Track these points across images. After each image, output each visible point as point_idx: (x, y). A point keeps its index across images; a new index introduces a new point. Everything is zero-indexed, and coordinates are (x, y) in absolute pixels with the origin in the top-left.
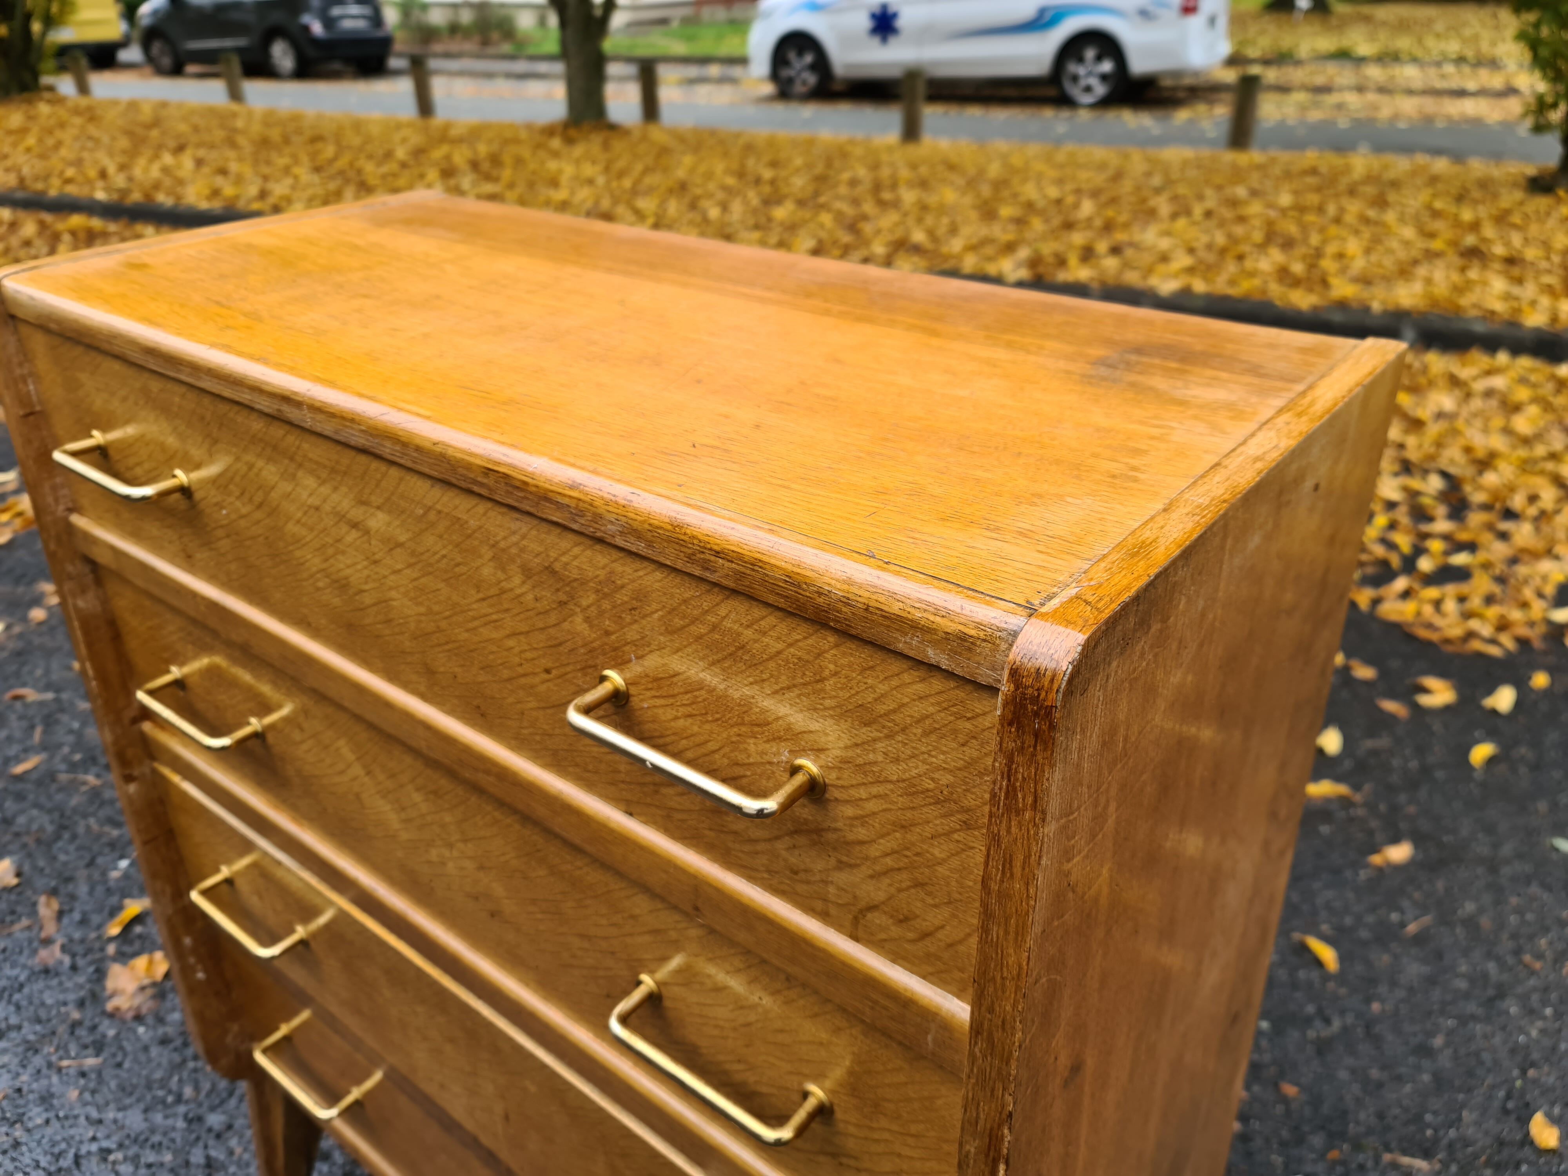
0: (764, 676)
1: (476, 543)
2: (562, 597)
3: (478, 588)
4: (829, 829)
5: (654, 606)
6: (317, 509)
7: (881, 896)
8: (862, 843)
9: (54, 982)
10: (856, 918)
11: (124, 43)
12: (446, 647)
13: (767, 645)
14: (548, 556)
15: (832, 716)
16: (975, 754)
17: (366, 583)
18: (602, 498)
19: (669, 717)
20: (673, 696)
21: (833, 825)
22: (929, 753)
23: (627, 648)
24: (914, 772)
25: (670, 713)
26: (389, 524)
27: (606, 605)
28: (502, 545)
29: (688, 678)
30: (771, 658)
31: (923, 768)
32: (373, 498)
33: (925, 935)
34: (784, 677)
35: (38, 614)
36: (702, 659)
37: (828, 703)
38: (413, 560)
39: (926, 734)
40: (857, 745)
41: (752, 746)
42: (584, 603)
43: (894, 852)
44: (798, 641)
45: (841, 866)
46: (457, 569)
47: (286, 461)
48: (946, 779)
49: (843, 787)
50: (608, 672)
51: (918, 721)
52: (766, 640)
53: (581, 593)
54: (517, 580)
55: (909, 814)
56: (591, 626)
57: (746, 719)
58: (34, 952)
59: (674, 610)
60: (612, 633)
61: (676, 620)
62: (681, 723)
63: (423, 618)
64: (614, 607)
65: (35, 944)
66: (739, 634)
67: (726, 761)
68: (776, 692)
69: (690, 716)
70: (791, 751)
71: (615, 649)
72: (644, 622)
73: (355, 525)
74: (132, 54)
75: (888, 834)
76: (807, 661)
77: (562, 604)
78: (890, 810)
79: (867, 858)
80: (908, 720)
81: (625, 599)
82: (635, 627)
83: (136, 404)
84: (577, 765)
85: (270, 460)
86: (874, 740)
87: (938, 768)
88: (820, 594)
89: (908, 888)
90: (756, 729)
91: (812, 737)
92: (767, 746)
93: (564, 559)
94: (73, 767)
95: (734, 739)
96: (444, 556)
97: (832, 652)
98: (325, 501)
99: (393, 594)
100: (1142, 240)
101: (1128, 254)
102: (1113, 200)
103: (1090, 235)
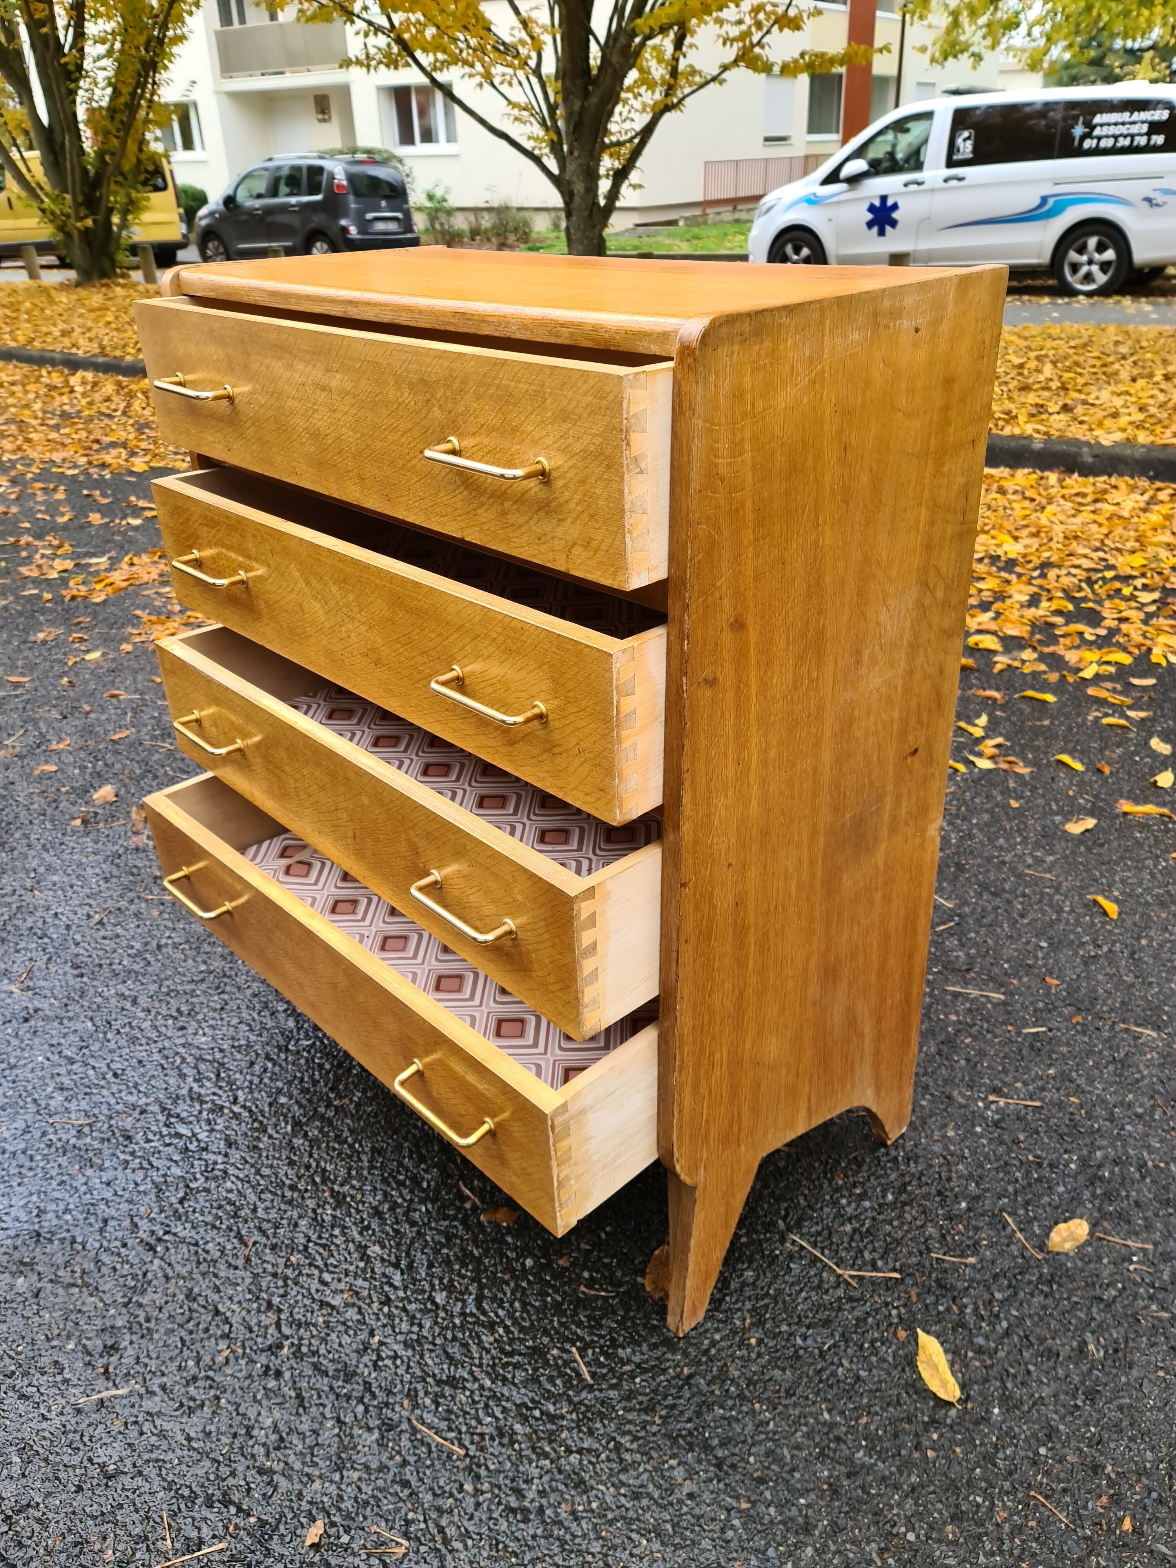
3: (387, 407)
5: (471, 384)
7: (577, 534)
10: (567, 556)
11: (183, 245)
12: (370, 458)
14: (421, 371)
15: (550, 423)
17: (329, 428)
27: (449, 393)
28: (399, 372)
33: (596, 551)
35: (127, 647)
38: (354, 402)
40: (561, 437)
42: (438, 396)
43: (580, 501)
44: (534, 380)
50: (450, 438)
52: (521, 385)
54: (406, 394)
58: (129, 838)
60: (452, 411)
61: (481, 389)
64: (452, 393)
71: (453, 422)
74: (190, 253)
75: (577, 490)
77: (428, 401)
81: (457, 385)
91: (543, 440)
94: (154, 738)
99: (343, 430)
100: (1097, 398)
101: (1079, 410)
102: (1077, 364)
103: (1046, 394)
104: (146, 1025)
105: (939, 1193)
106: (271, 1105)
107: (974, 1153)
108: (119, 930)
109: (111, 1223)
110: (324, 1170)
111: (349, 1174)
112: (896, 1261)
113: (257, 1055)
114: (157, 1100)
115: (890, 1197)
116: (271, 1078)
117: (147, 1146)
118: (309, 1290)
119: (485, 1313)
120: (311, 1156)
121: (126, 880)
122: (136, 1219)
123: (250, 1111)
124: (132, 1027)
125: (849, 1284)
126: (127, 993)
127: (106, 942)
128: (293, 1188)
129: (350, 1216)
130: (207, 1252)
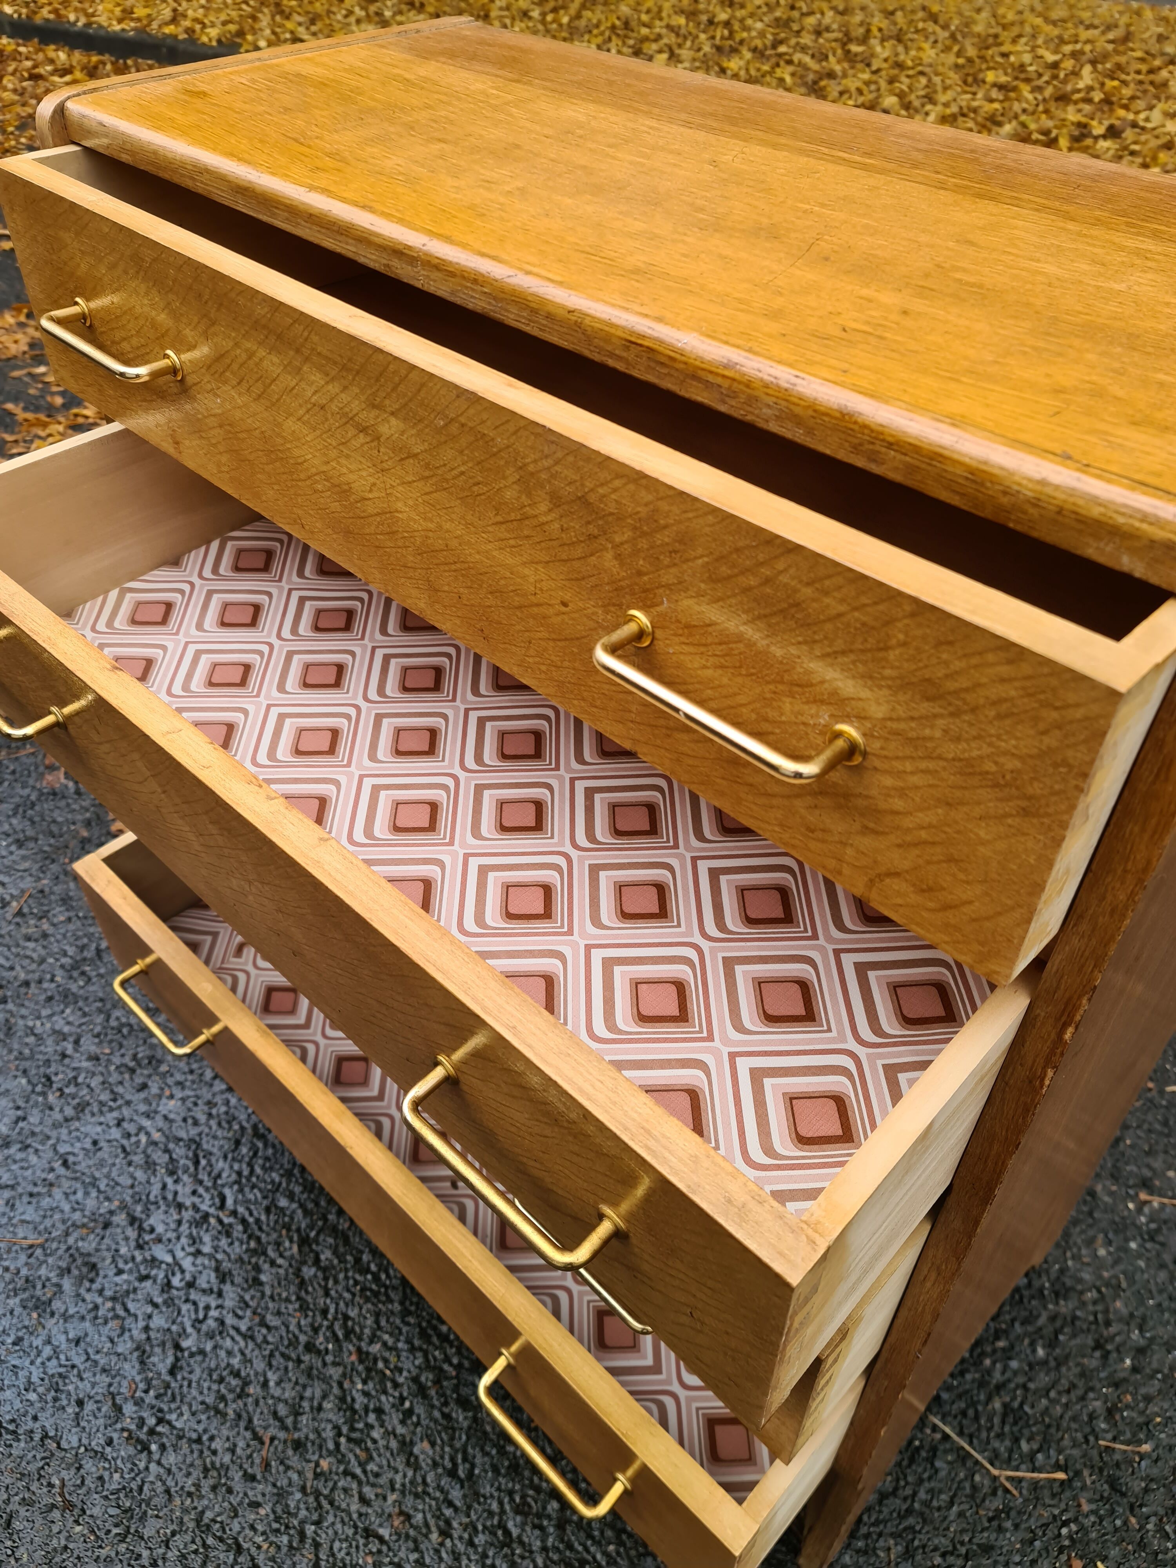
0: (817, 637)
1: (502, 463)
2: (592, 529)
3: (497, 510)
4: (860, 795)
5: (700, 551)
6: (322, 408)
7: (906, 865)
8: (897, 813)
9: (62, 803)
10: (871, 881)
12: (453, 567)
13: (828, 606)
14: (583, 485)
15: (889, 687)
16: (1054, 744)
17: (371, 491)
18: (762, 380)
19: (696, 665)
20: (705, 645)
21: (865, 793)
22: (999, 737)
23: (661, 591)
24: (975, 753)
25: (697, 662)
26: (403, 433)
27: (643, 544)
28: (531, 468)
29: (727, 629)
30: (830, 619)
31: (986, 750)
32: (387, 402)
33: (946, 907)
34: (840, 641)
36: (746, 612)
37: (888, 672)
38: (427, 473)
39: (1000, 717)
40: (912, 718)
41: (787, 705)
42: (618, 539)
43: (930, 826)
44: (865, 605)
45: (865, 830)
46: (475, 488)
47: (292, 353)
48: (1012, 764)
49: (886, 757)
50: (634, 612)
51: (994, 703)
52: (827, 600)
53: (616, 529)
54: (543, 507)
55: (958, 794)
56: (622, 564)
57: (786, 677)
58: (41, 776)
59: (722, 557)
60: (645, 574)
61: (724, 568)
62: (709, 673)
63: (431, 534)
64: (652, 547)
65: (41, 769)
66: (796, 591)
67: (754, 716)
68: (828, 655)
69: (722, 667)
70: (832, 716)
71: (645, 591)
72: (685, 567)
73: (363, 430)
75: (929, 808)
76: (873, 628)
77: (592, 537)
78: (937, 786)
79: (898, 828)
80: (982, 701)
81: (667, 540)
82: (673, 570)
83: (126, 272)
84: (583, 699)
85: (272, 349)
86: (935, 716)
87: (1006, 753)
88: (1005, 493)
89: (939, 862)
90: (796, 689)
91: (860, 704)
92: (806, 707)
93: (601, 491)
95: (768, 696)
96: (462, 473)
97: (906, 621)
98: (332, 400)
99: (400, 505)
100: (1147, 120)
101: (1129, 134)
102: (1119, 67)
103: (1087, 108)
104: (95, 1082)
105: (1098, 1346)
106: (268, 1210)
107: (1131, 1281)
108: (45, 926)
109: (90, 1406)
110: (346, 1317)
111: (377, 1322)
112: (1060, 1452)
113: (243, 1128)
114: (123, 1207)
115: (1041, 1352)
116: (263, 1167)
117: (118, 1279)
118: (349, 1514)
119: (570, 1547)
120: (327, 1294)
121: (45, 843)
122: (119, 1400)
123: (244, 1221)
124: (77, 1085)
125: (1007, 1491)
126: (66, 1029)
127: (31, 945)
128: (310, 1347)
129: (385, 1392)
130: (214, 1453)
